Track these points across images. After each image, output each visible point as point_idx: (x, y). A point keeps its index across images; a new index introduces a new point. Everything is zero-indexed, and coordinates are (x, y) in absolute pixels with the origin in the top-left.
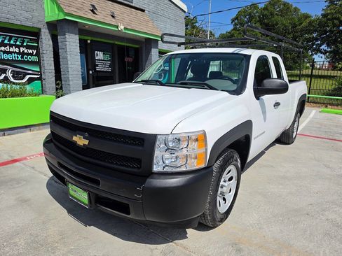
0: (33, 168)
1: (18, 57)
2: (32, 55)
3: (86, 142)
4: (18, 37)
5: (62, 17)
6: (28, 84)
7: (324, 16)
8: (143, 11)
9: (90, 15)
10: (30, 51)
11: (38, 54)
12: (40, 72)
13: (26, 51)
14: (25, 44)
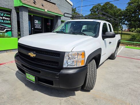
0: (9, 67)
1: (2, 21)
2: (8, 20)
3: (35, 55)
4: (2, 13)
5: (21, 5)
6: (6, 32)
7: (126, 10)
8: (55, 4)
9: (33, 5)
10: (7, 19)
11: (10, 20)
12: (11, 27)
13: (5, 19)
14: (5, 15)
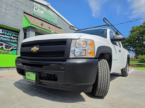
1: (9, 40)
2: (15, 40)
3: (38, 49)
4: (11, 32)
6: (10, 51)
7: (129, 37)
8: (61, 29)
10: (14, 38)
11: (17, 40)
12: (17, 47)
13: (13, 38)
14: (13, 35)
